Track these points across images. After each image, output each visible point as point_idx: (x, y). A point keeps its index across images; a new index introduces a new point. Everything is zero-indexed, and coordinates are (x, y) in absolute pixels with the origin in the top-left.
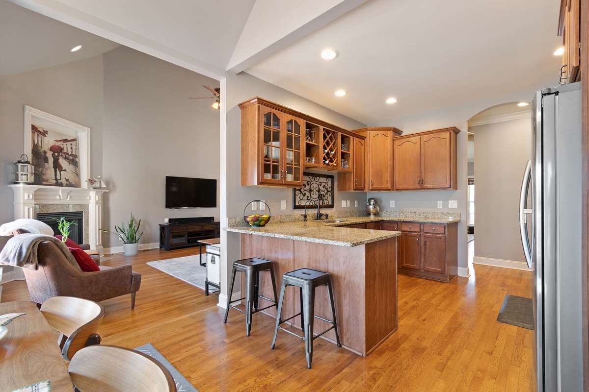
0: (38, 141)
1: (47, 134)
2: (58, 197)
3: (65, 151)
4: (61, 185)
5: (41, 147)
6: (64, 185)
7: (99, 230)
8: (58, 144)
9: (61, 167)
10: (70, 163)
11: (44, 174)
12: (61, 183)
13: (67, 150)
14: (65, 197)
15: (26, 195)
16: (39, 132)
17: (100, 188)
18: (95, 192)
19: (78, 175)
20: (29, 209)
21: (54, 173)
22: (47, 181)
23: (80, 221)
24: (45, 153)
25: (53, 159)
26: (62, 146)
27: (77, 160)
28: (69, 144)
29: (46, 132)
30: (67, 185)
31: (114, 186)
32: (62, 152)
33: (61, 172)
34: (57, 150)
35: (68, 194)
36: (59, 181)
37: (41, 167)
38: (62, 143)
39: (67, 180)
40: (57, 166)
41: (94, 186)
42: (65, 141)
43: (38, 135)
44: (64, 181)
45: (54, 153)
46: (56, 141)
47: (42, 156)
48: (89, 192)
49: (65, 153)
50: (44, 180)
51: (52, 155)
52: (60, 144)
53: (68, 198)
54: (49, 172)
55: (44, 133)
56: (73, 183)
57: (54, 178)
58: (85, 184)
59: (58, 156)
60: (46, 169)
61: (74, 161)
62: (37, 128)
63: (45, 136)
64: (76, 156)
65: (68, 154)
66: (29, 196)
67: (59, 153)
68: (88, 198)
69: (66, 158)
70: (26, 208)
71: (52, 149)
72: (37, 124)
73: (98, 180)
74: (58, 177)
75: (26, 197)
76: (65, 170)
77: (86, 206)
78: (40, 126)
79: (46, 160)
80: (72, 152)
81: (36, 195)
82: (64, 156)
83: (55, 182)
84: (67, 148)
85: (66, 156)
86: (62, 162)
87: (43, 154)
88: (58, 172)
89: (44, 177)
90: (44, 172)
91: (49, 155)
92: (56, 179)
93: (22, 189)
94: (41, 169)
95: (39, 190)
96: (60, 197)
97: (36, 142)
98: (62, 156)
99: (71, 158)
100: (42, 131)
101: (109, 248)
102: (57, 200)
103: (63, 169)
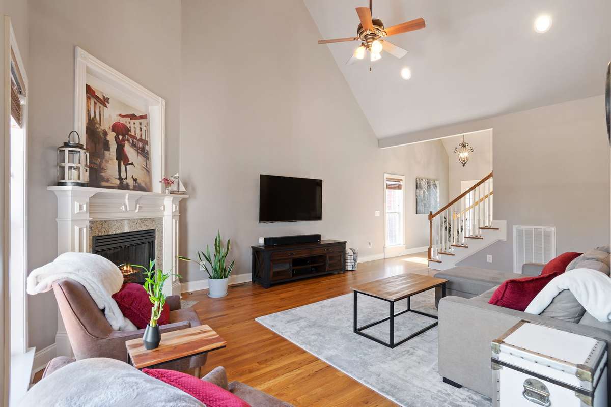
0: (95, 113)
1: (108, 102)
2: (123, 208)
3: (133, 134)
4: (127, 187)
5: (100, 124)
6: (132, 187)
7: (176, 257)
8: (123, 121)
9: (127, 158)
10: (138, 152)
11: (103, 169)
12: (127, 184)
13: (135, 132)
14: (133, 207)
15: (77, 205)
16: (97, 98)
17: (178, 193)
18: (171, 199)
19: (148, 171)
20: (80, 230)
21: (117, 168)
22: (108, 180)
23: (152, 244)
24: (105, 133)
25: (115, 146)
26: (128, 125)
27: (147, 148)
28: (137, 121)
29: (107, 100)
30: (135, 189)
31: (194, 189)
32: (128, 134)
33: (128, 167)
34: (121, 130)
35: (137, 201)
37: (99, 157)
38: (128, 119)
39: (135, 180)
40: (121, 156)
41: (170, 188)
42: (133, 117)
43: (95, 103)
44: (130, 181)
45: (118, 135)
46: (120, 115)
47: (101, 138)
48: (164, 199)
49: (132, 137)
50: (104, 179)
51: (115, 138)
52: (125, 121)
53: (136, 208)
54: (111, 168)
55: (104, 101)
56: (143, 184)
57: (118, 177)
58: (157, 187)
59: (123, 140)
60: (107, 161)
61: (143, 149)
62: (94, 92)
63: (106, 106)
64: (146, 143)
65: (136, 139)
66: (81, 207)
67: (124, 136)
68: (162, 208)
69: (133, 145)
70: (77, 229)
71: (114, 128)
72: (93, 86)
73: (176, 180)
74: (123, 175)
75: (77, 210)
76: (132, 164)
77: (160, 221)
78: (100, 89)
79: (107, 146)
80: (141, 136)
81: (92, 205)
82: (131, 141)
83: (118, 182)
84: (135, 128)
85: (133, 141)
87: (102, 135)
88: (123, 167)
89: (104, 174)
90: (103, 165)
91: (111, 137)
92: (120, 178)
93: (70, 194)
94: (99, 160)
95: (96, 196)
96: (126, 206)
97: (92, 115)
98: (128, 140)
99: (140, 144)
100: (101, 97)
101: (186, 284)
102: (122, 212)
103: (130, 162)
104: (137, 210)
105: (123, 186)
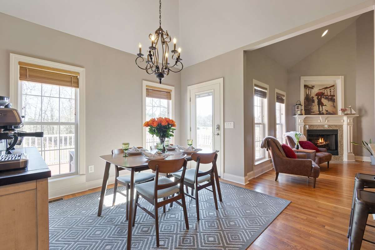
0: (309, 92)
1: (314, 87)
2: (319, 121)
3: (326, 94)
4: (323, 114)
5: (311, 95)
6: (325, 114)
7: (350, 142)
8: (321, 91)
9: (323, 103)
10: (329, 100)
11: (312, 109)
12: (323, 113)
13: (327, 93)
14: (324, 121)
15: (300, 120)
16: (310, 87)
17: (351, 114)
18: (346, 117)
19: (335, 107)
20: (301, 127)
21: (318, 108)
22: (314, 112)
23: (336, 136)
24: (313, 97)
25: (317, 101)
26: (323, 92)
27: (335, 98)
28: (328, 90)
29: (314, 86)
30: (327, 114)
31: (366, 112)
32: (323, 95)
33: (323, 107)
35: (326, 119)
36: (322, 112)
37: (310, 105)
38: (324, 90)
39: (327, 111)
40: (320, 104)
41: (346, 113)
42: (326, 88)
43: (309, 89)
44: (324, 112)
45: (318, 96)
46: (320, 90)
47: (311, 99)
48: (343, 118)
49: (325, 95)
50: (312, 112)
51: (317, 98)
52: (323, 91)
53: (326, 121)
54: (315, 107)
55: (312, 87)
56: (332, 112)
57: (318, 111)
58: (340, 113)
59: (321, 98)
60: (313, 106)
61: (332, 99)
62: (308, 86)
63: (313, 89)
64: (334, 96)
65: (328, 95)
66: (301, 121)
67: (321, 96)
68: (342, 121)
69: (326, 98)
71: (316, 95)
72: (307, 84)
73: (350, 109)
74: (321, 110)
76: (325, 105)
77: (341, 126)
78: (310, 84)
79: (313, 101)
80: (331, 94)
81: (305, 120)
82: (325, 97)
83: (318, 112)
84: (327, 92)
85: (326, 97)
86: (324, 101)
87: (311, 98)
88: (321, 107)
89: (312, 111)
90: (312, 108)
92: (319, 111)
93: (297, 117)
94: (310, 107)
95: (306, 117)
96: (320, 120)
97: (307, 93)
98: (323, 97)
99: (330, 97)
100: (311, 87)
101: (362, 157)
102: (319, 122)
103: (324, 105)
104: (326, 122)
105: (320, 113)
